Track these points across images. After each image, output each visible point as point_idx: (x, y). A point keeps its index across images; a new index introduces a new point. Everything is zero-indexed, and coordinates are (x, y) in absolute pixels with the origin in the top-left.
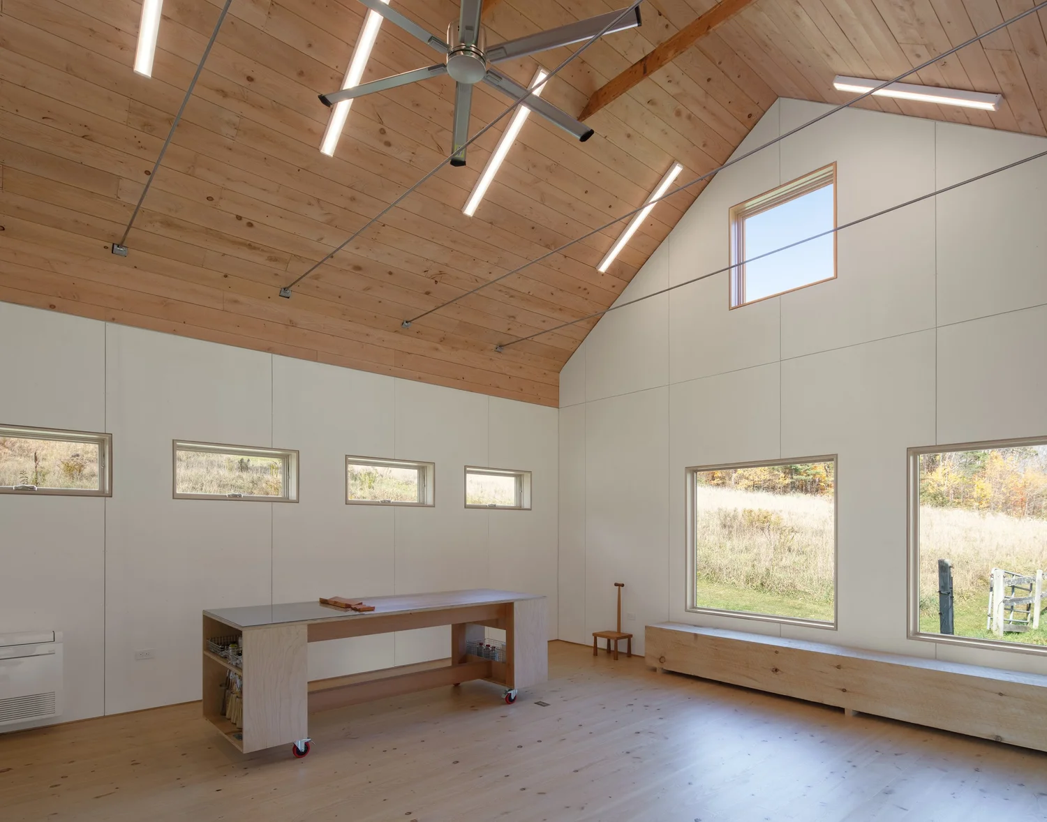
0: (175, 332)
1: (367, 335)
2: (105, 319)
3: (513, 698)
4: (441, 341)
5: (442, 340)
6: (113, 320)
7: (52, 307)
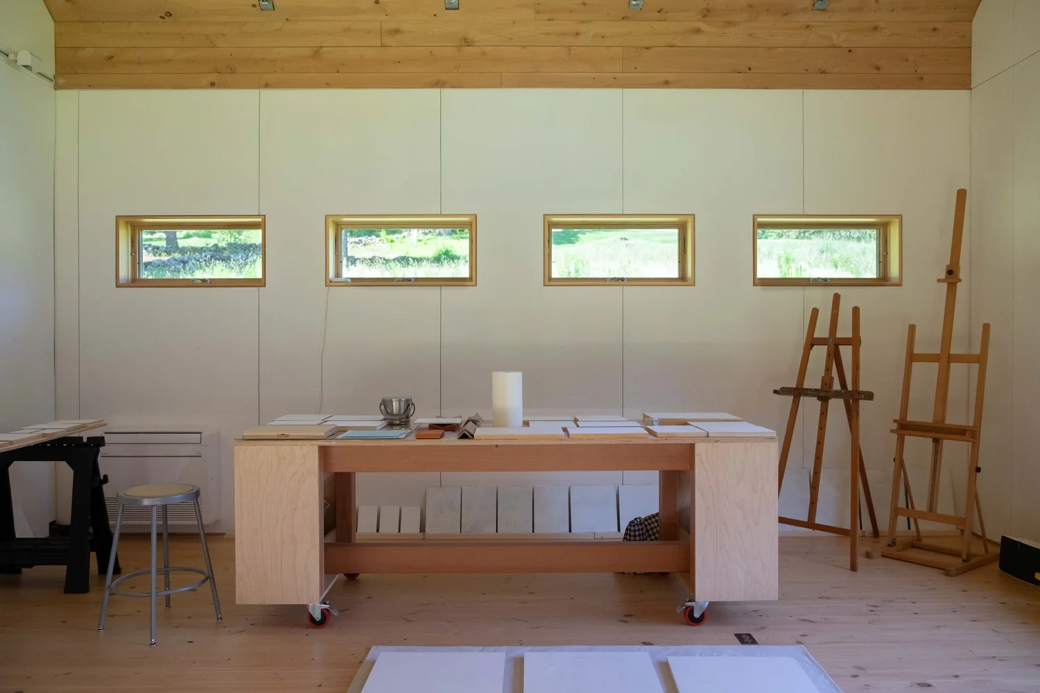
0: (328, 85)
1: (577, 34)
2: (259, 87)
3: (697, 615)
4: (705, 16)
5: (706, 13)
6: (267, 86)
7: (212, 85)
